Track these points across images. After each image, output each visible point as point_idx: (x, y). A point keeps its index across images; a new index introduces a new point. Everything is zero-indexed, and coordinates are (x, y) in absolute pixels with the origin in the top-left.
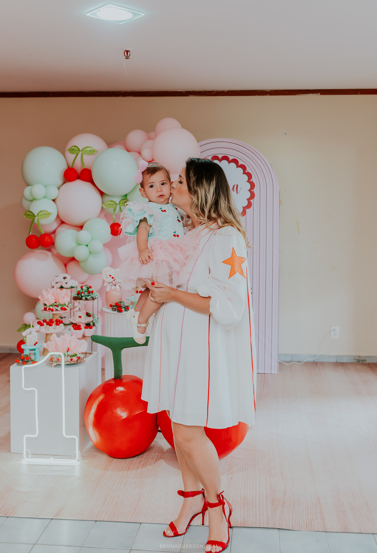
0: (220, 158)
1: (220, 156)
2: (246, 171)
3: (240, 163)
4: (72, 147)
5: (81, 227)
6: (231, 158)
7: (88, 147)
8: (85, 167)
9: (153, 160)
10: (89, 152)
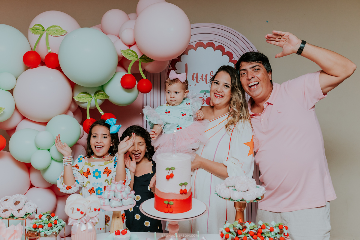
0: (205, 44)
1: (205, 43)
2: (233, 59)
3: (227, 50)
4: (35, 25)
5: (45, 124)
6: (217, 44)
7: (55, 26)
8: (50, 51)
9: (135, 43)
10: (56, 32)
